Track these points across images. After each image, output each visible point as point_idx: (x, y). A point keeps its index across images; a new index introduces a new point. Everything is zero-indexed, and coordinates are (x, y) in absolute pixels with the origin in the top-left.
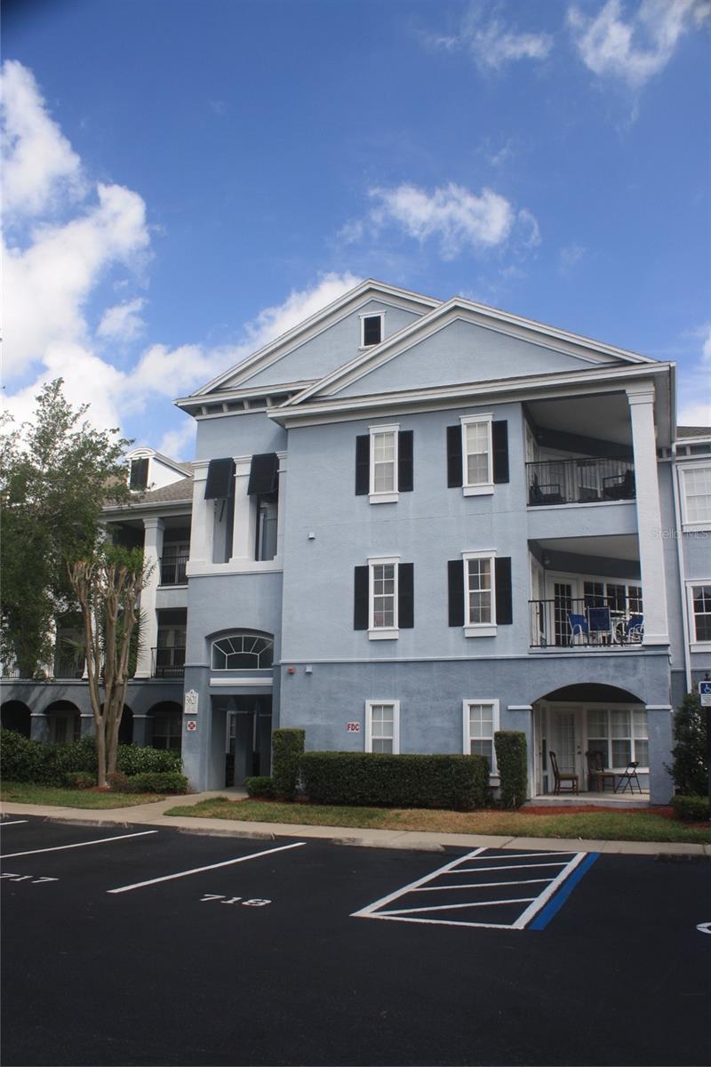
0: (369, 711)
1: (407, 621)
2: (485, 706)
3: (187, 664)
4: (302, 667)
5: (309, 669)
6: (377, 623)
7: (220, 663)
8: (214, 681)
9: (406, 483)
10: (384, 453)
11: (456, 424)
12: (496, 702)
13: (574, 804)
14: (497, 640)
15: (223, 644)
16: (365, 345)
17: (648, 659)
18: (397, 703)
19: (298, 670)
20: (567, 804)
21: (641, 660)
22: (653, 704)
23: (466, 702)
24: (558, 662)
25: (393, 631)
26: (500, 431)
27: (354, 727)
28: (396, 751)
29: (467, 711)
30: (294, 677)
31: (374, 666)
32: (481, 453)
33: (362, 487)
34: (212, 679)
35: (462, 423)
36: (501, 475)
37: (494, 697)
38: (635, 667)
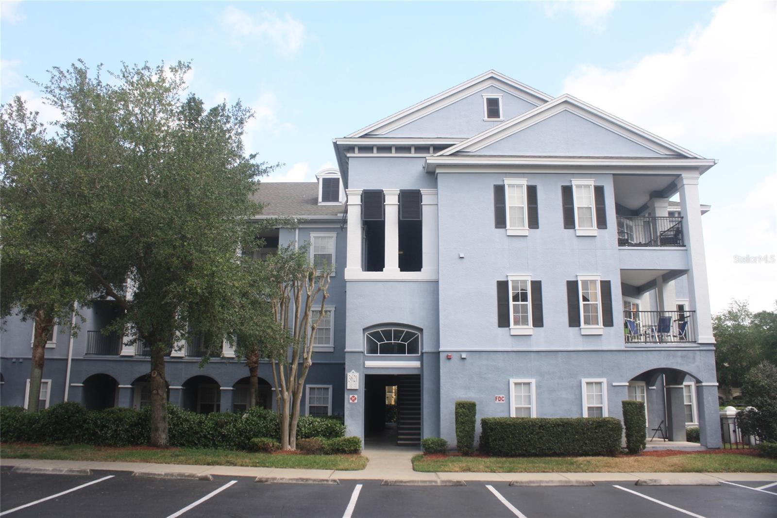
0: (512, 386)
1: (538, 322)
2: (597, 383)
3: (347, 350)
4: (458, 354)
5: (464, 356)
6: (516, 322)
7: (373, 349)
8: (368, 364)
9: (534, 222)
10: (516, 199)
11: (568, 184)
12: (604, 380)
13: (658, 449)
14: (603, 337)
15: (376, 335)
16: (488, 117)
17: (702, 352)
18: (533, 381)
19: (455, 357)
20: (655, 449)
21: (698, 353)
22: (706, 382)
23: (584, 381)
24: (644, 353)
25: (528, 329)
26: (599, 192)
27: (500, 399)
28: (534, 415)
29: (584, 386)
30: (452, 361)
31: (514, 355)
32: (587, 206)
33: (501, 221)
34: (366, 362)
35: (573, 184)
36: (602, 223)
37: (602, 377)
38: (694, 358)
